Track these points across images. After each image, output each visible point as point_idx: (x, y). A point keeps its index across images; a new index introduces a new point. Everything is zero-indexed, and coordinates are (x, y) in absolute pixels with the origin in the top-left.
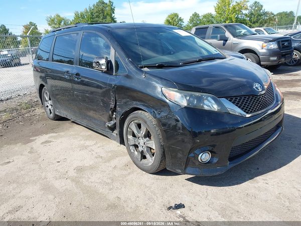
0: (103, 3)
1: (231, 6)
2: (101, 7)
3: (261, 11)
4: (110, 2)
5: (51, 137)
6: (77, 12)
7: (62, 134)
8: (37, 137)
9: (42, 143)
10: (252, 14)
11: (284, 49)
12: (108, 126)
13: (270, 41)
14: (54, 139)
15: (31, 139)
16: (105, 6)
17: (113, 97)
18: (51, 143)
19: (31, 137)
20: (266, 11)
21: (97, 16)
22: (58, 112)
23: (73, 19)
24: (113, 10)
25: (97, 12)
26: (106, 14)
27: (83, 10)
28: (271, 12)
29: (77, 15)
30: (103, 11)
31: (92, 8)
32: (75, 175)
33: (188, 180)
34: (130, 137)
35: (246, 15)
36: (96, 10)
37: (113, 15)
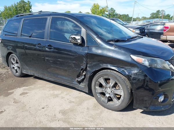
0: (24, 2)
1: (99, 9)
2: (22, 4)
3: (115, 13)
4: (28, 1)
5: (25, 89)
6: (6, 6)
7: (32, 87)
8: (13, 90)
9: (21, 95)
10: (110, 14)
11: (143, 33)
12: (78, 81)
13: (136, 29)
14: (29, 91)
15: (9, 92)
16: (25, 4)
17: (85, 61)
18: (28, 94)
19: (8, 90)
20: (117, 13)
21: (20, 10)
22: (25, 72)
23: (3, 11)
24: (30, 7)
25: (20, 7)
26: (26, 9)
27: (10, 6)
28: (119, 14)
29: (6, 8)
30: (24, 7)
31: (17, 4)
32: (63, 117)
33: (142, 112)
34: (97, 87)
35: (107, 15)
36: (19, 6)
37: (30, 10)
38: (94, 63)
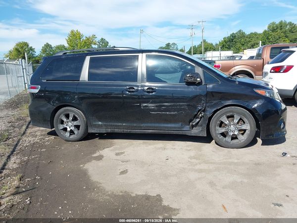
1: (82, 40)
9: (117, 155)
12: (192, 125)
22: (94, 130)
34: (218, 128)
38: (215, 102)
